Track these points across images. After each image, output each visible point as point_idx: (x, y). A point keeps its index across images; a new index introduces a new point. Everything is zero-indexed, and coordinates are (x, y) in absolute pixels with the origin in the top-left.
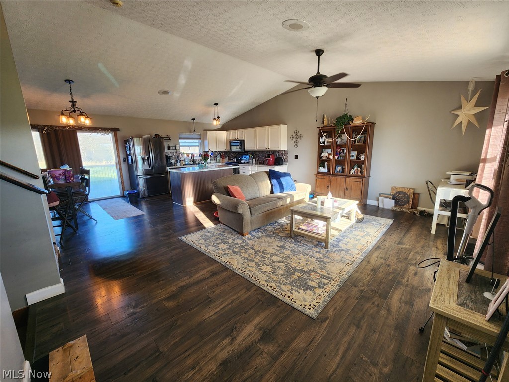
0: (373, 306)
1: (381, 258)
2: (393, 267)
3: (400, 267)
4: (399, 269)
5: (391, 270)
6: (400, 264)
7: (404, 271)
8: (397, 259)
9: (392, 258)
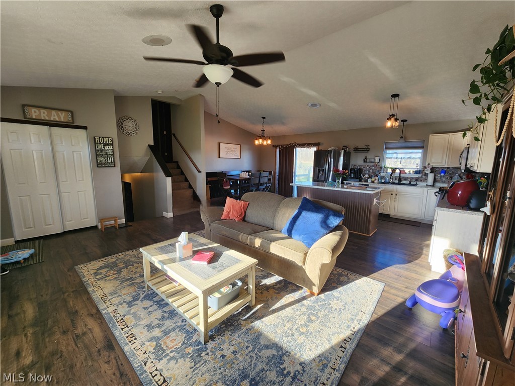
0: (47, 293)
1: (84, 334)
2: (58, 336)
3: (48, 344)
4: (47, 340)
5: (56, 329)
6: (50, 348)
7: (38, 344)
8: (61, 352)
9: (70, 348)
